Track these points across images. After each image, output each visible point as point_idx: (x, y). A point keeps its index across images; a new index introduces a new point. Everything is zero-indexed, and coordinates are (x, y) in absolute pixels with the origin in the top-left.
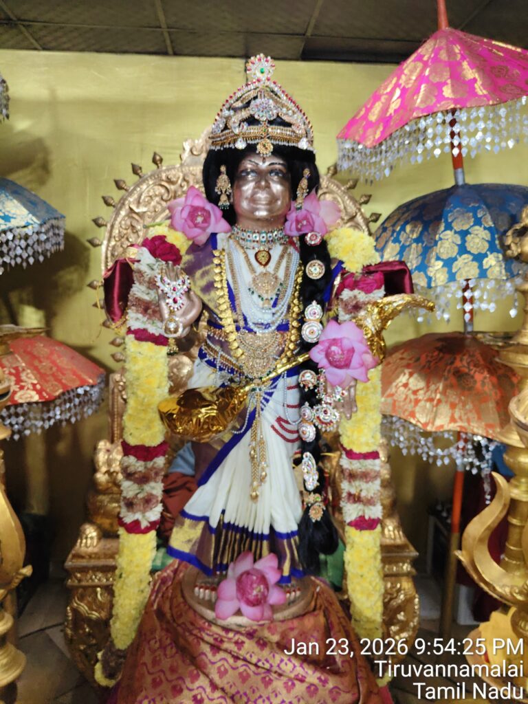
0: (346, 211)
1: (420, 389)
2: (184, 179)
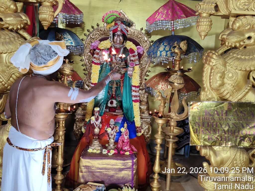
2: (104, 30)
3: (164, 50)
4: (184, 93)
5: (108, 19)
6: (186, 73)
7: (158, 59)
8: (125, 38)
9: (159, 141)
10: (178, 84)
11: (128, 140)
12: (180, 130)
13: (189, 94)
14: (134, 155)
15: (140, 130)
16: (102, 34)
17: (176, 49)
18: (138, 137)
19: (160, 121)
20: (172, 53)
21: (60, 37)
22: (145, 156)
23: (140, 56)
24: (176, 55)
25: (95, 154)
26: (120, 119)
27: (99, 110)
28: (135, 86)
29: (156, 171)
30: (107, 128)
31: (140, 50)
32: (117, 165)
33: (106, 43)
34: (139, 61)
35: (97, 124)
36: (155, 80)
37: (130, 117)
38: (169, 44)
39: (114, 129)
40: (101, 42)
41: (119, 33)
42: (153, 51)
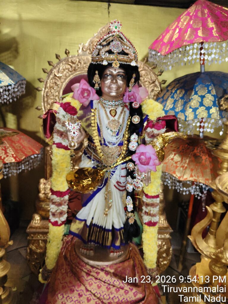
0: (151, 79)
1: (179, 162)
2: (79, 62)
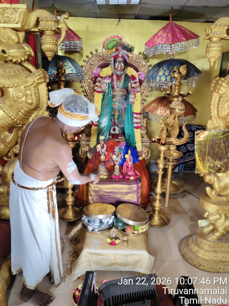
2: (103, 56)
3: (164, 74)
4: (182, 118)
5: (109, 45)
6: (185, 98)
7: (157, 84)
8: (127, 64)
9: (161, 166)
10: (179, 110)
11: (132, 166)
12: (179, 153)
13: (186, 117)
14: (139, 180)
15: (142, 154)
16: (101, 60)
17: (175, 73)
18: (140, 161)
19: (163, 148)
20: (171, 78)
21: (62, 65)
22: (146, 178)
23: (141, 82)
24: (175, 79)
25: (102, 179)
26: (123, 145)
27: (104, 138)
28: (136, 114)
29: (159, 192)
30: (112, 156)
31: (141, 76)
32: (123, 190)
33: (107, 70)
34: (140, 88)
35: (103, 152)
36: (153, 105)
37: (132, 142)
38: (168, 69)
39: (119, 156)
40: (102, 69)
41: (120, 59)
42: (152, 76)
